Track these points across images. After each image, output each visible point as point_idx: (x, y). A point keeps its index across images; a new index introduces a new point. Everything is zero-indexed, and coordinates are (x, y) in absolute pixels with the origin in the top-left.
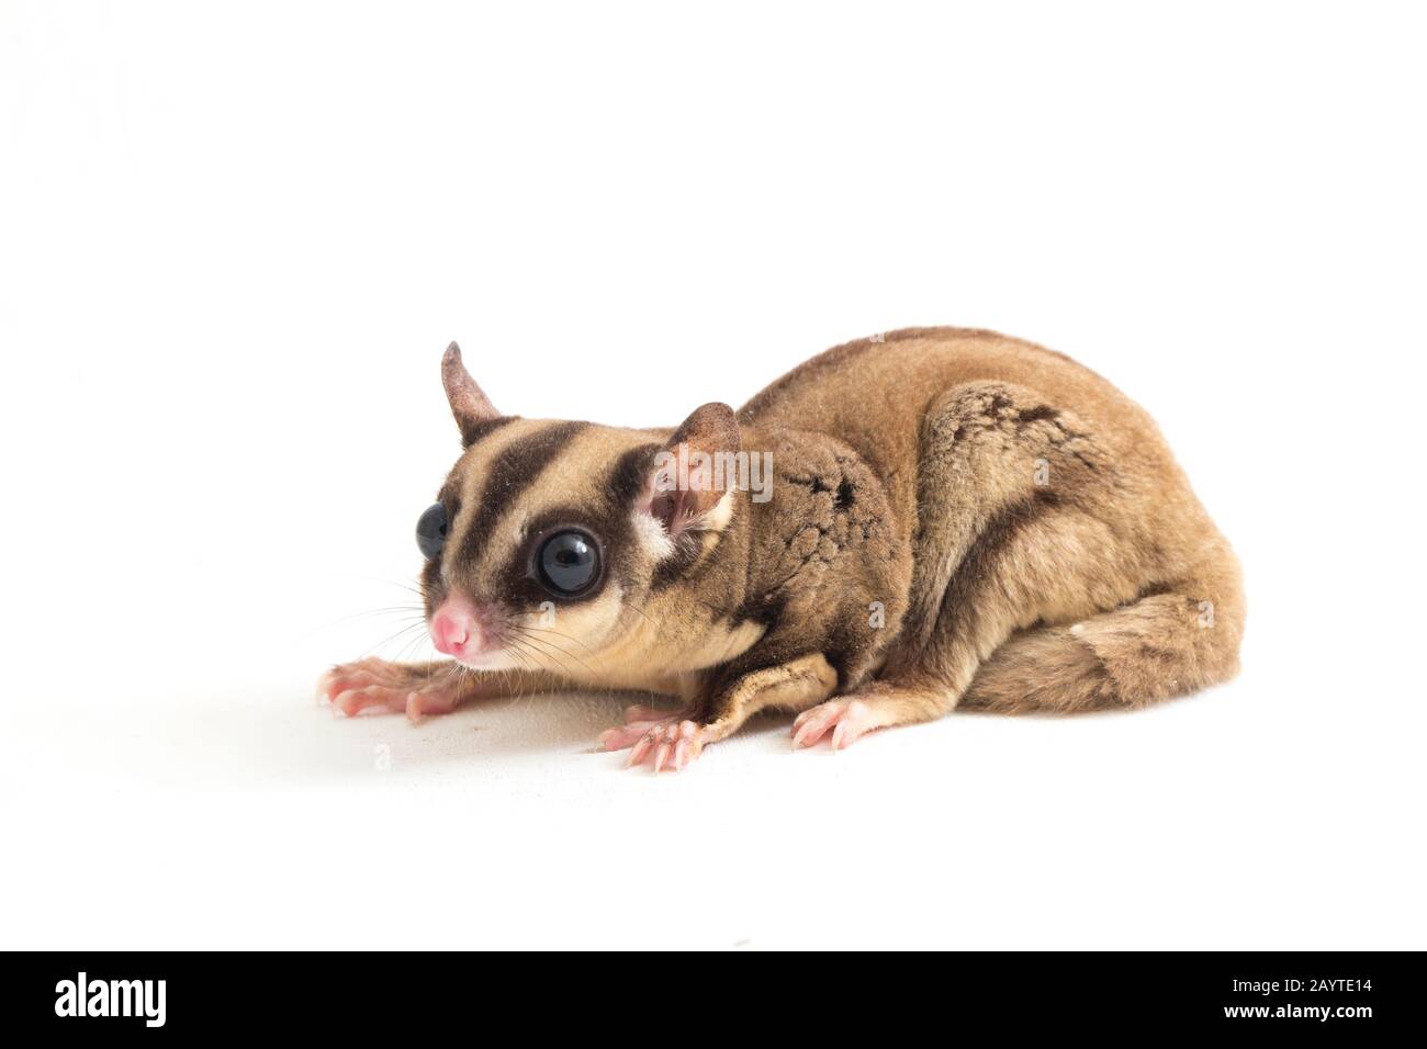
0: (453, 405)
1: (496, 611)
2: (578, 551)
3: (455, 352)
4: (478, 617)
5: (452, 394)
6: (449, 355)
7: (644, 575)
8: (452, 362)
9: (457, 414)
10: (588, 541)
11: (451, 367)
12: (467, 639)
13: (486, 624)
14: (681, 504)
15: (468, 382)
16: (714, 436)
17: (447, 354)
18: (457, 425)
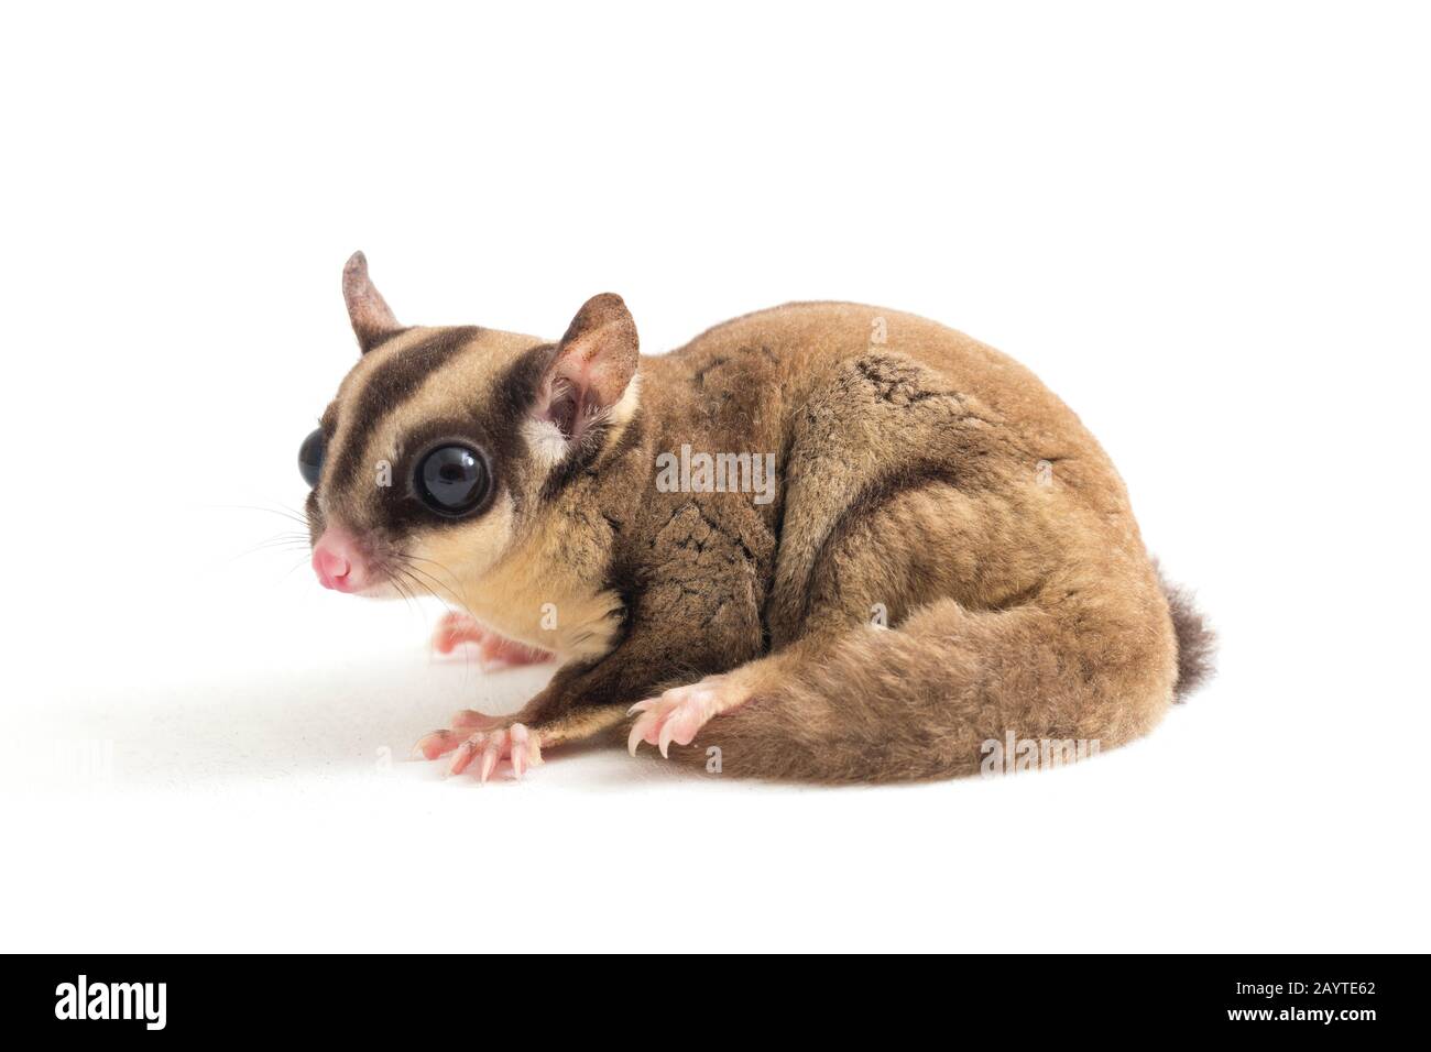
0: (352, 314)
1: (377, 539)
2: (464, 464)
3: (360, 262)
4: (358, 547)
5: (352, 303)
6: (352, 263)
7: (534, 486)
8: (356, 272)
9: (355, 325)
10: (473, 453)
11: (353, 276)
12: (347, 574)
13: (368, 554)
14: (581, 403)
15: (371, 292)
16: (606, 327)
17: (351, 262)
18: (355, 336)
